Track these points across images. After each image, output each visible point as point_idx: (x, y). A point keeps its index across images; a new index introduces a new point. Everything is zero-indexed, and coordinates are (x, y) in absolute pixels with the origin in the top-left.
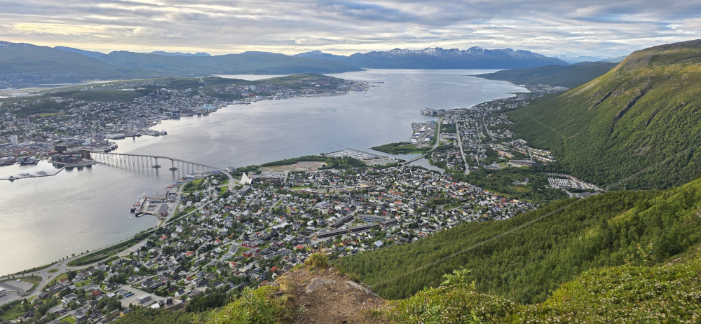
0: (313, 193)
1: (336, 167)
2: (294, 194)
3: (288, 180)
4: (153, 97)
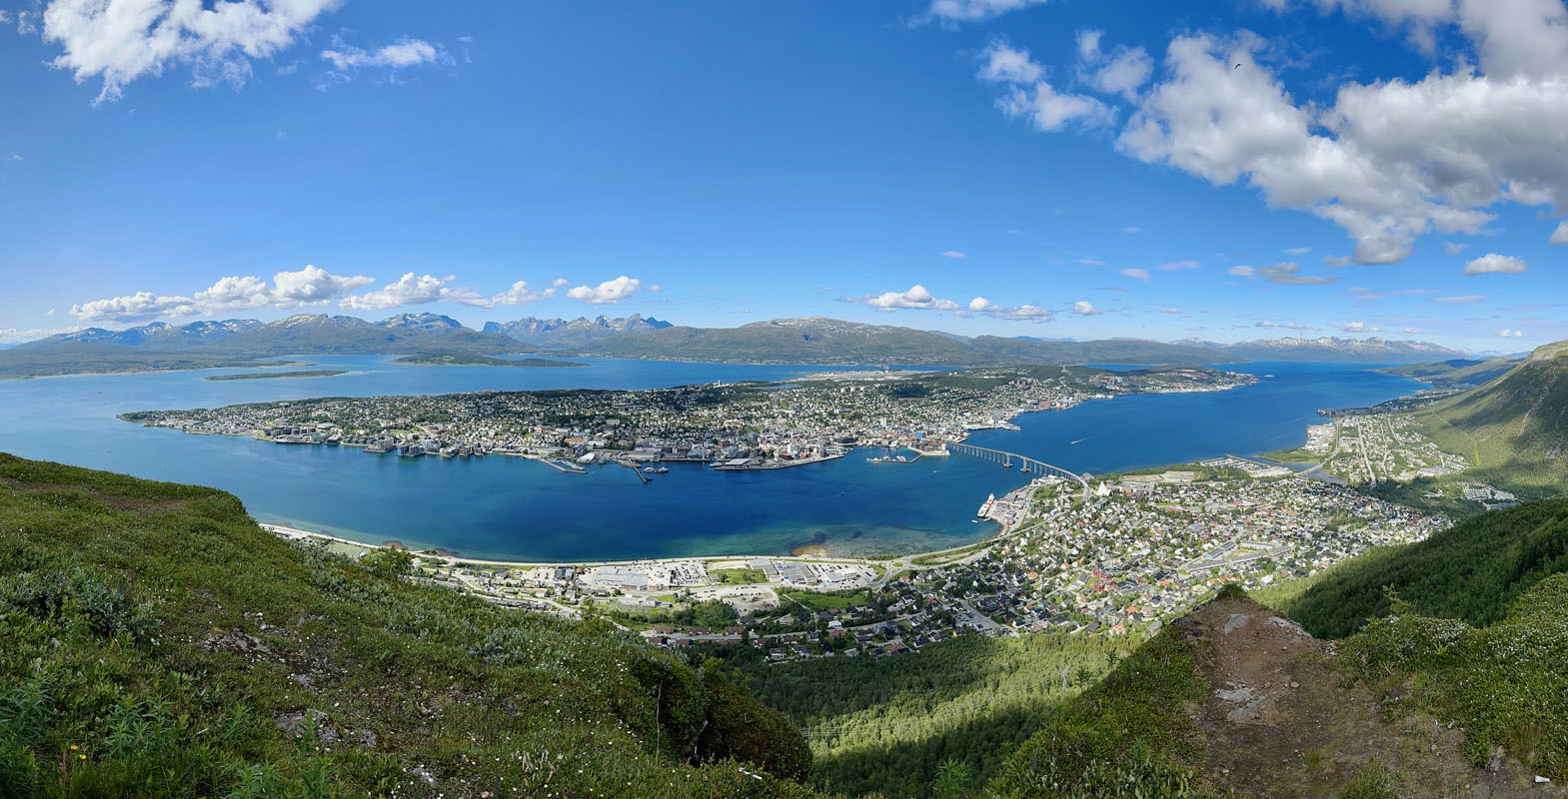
0: (1184, 512)
1: (1214, 478)
2: (1160, 512)
3: (1154, 494)
4: (1013, 386)
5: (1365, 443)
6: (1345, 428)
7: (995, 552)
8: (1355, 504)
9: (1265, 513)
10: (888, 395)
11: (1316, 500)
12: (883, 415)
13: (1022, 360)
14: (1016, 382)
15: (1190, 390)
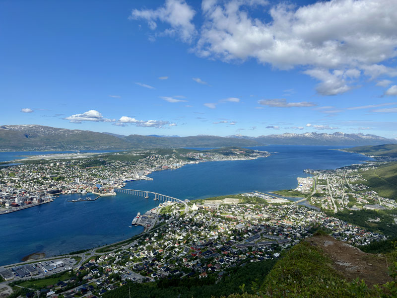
0: (234, 218)
1: (249, 202)
2: (222, 218)
3: (220, 209)
4: (149, 159)
5: (331, 189)
6: (319, 180)
7: (141, 241)
8: (325, 221)
9: (275, 221)
10: (80, 166)
11: (302, 217)
12: (77, 176)
13: (153, 146)
14: (150, 157)
15: (236, 159)
